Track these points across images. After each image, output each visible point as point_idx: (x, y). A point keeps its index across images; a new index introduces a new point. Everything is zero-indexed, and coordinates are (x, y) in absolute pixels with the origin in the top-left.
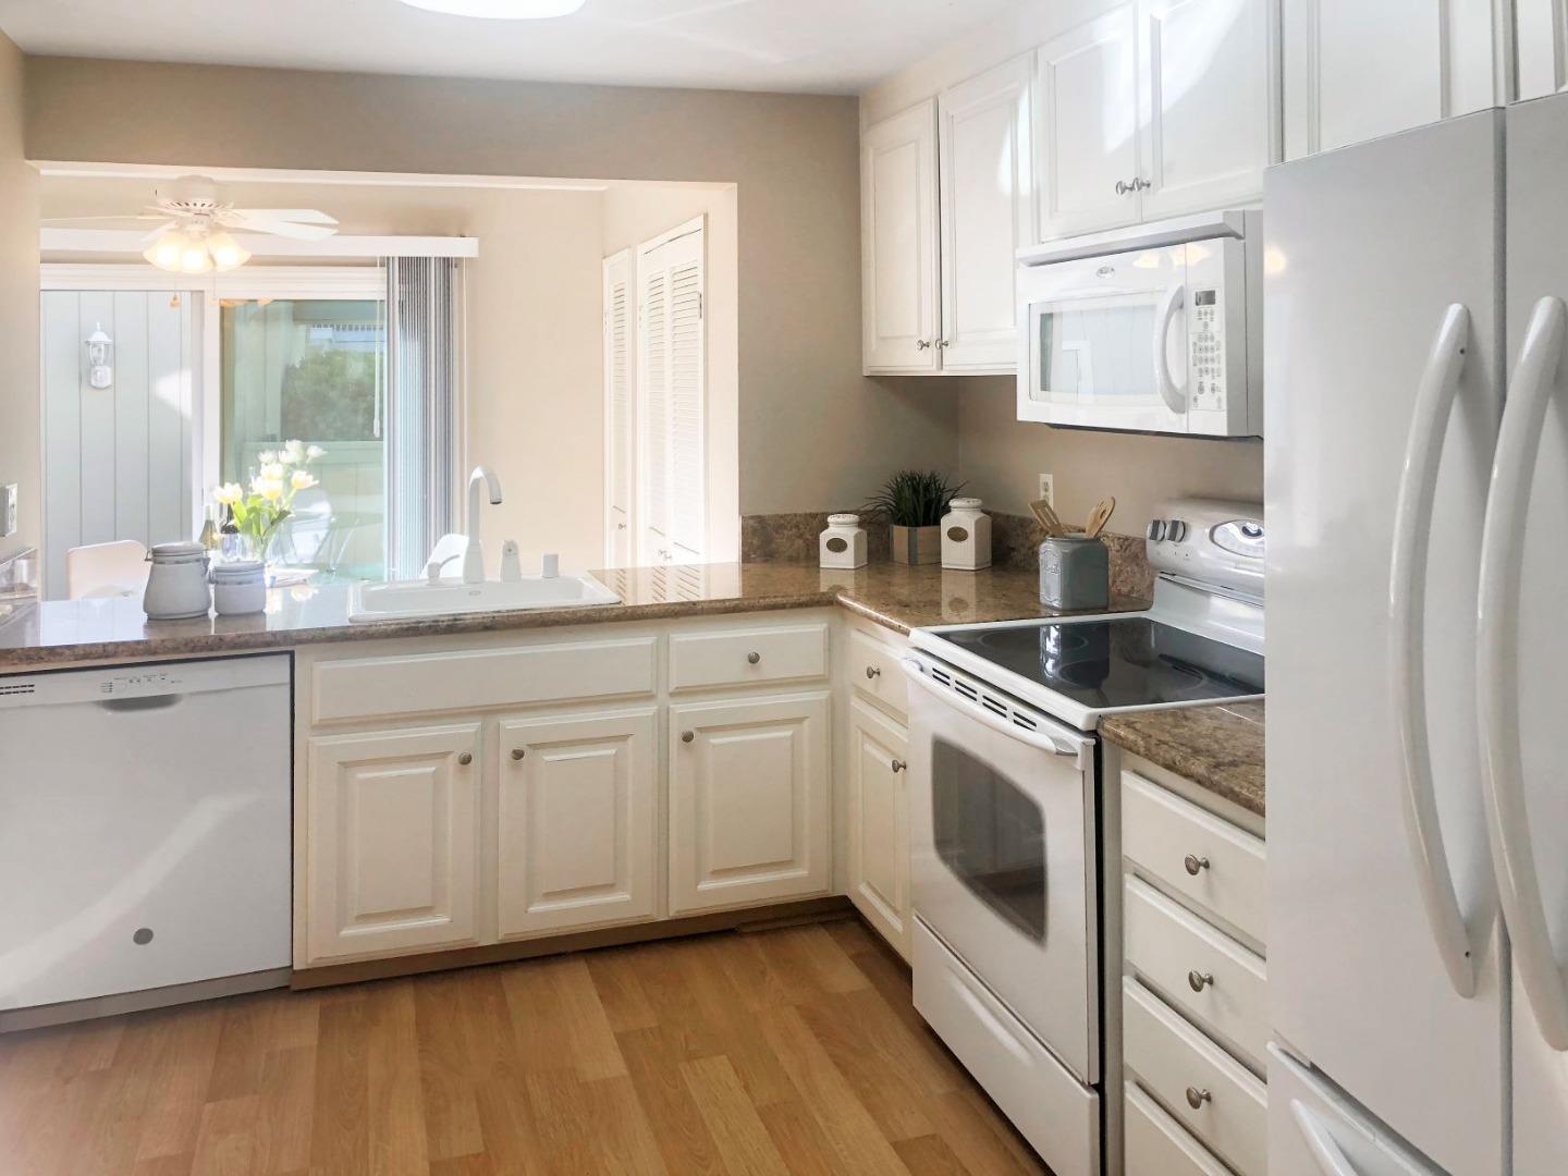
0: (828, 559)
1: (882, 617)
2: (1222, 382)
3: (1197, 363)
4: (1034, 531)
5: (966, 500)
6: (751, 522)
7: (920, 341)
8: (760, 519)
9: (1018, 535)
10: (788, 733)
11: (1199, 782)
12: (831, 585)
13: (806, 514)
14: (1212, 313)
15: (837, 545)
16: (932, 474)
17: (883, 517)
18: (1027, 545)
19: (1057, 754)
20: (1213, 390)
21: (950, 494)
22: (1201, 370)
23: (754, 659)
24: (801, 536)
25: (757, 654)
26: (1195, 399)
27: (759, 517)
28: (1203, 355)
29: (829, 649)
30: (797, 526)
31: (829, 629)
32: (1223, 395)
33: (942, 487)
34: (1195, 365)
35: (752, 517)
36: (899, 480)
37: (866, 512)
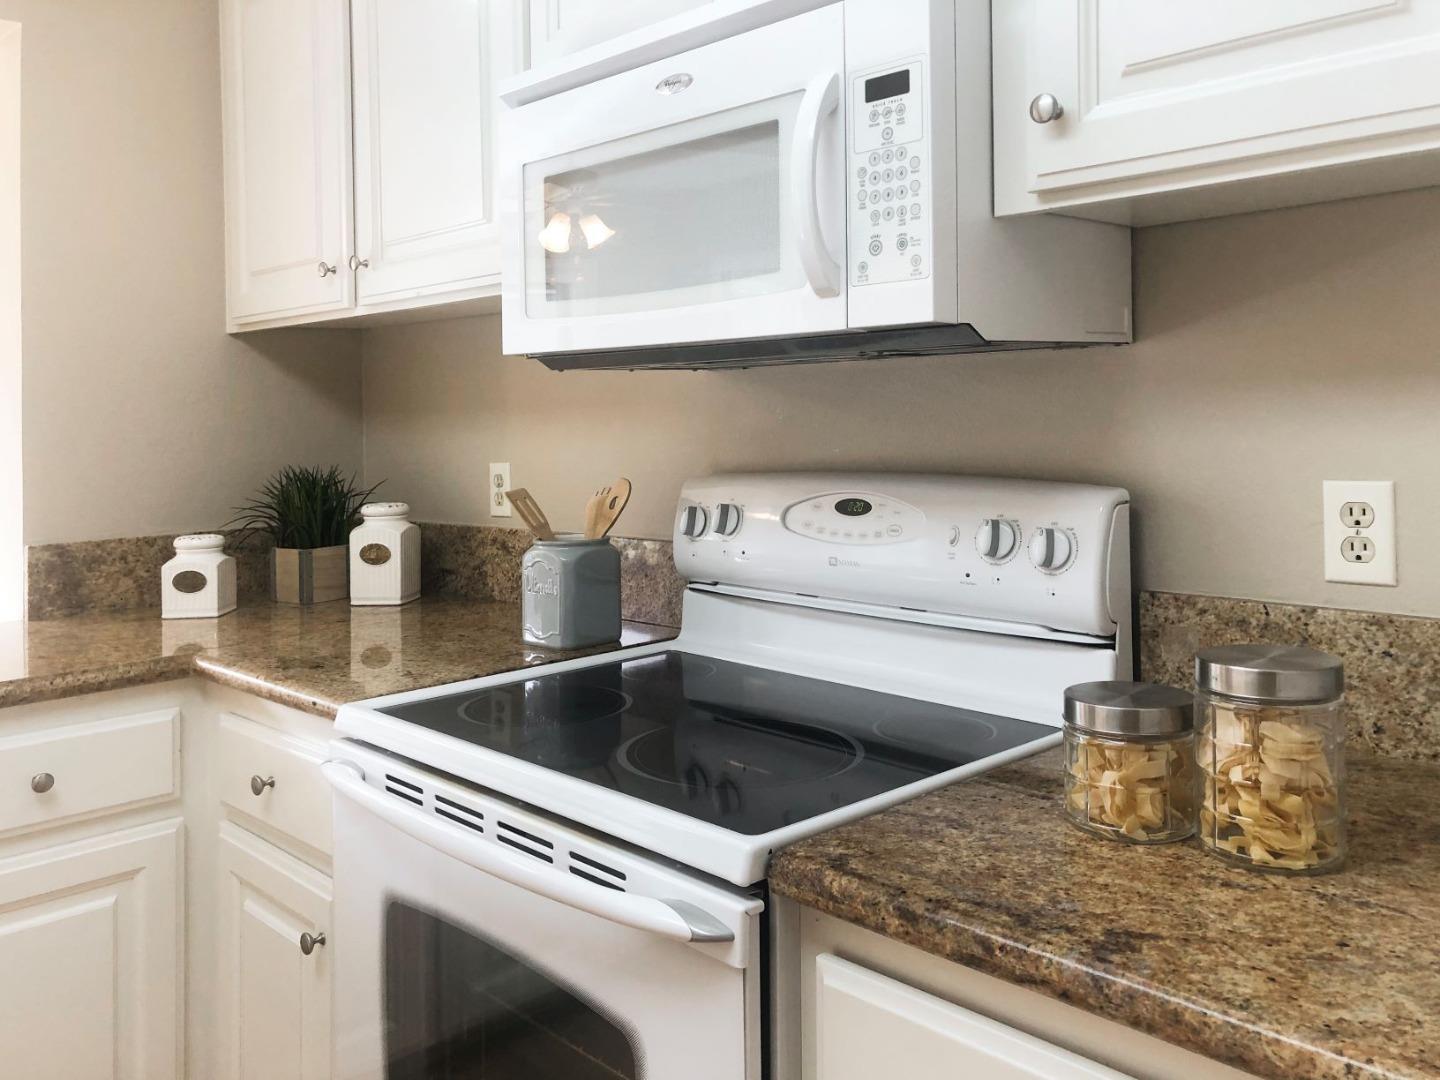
0: (174, 604)
1: (281, 689)
2: (923, 230)
3: (867, 202)
4: (482, 543)
5: (386, 505)
6: (46, 555)
7: (323, 264)
8: (61, 551)
9: (457, 553)
10: (108, 900)
11: (1065, 996)
12: (181, 643)
13: (138, 540)
14: (901, 110)
15: (190, 582)
16: (332, 474)
17: (256, 541)
18: (472, 564)
19: (692, 940)
20: (902, 244)
21: (358, 500)
22: (875, 216)
23: (43, 785)
24: (129, 573)
25: (47, 775)
26: (863, 267)
27: (58, 547)
28: (882, 186)
29: (181, 748)
30: (123, 558)
31: (182, 719)
32: (926, 250)
33: (345, 490)
34: (863, 207)
35: (47, 548)
36: (284, 482)
37: (232, 533)
